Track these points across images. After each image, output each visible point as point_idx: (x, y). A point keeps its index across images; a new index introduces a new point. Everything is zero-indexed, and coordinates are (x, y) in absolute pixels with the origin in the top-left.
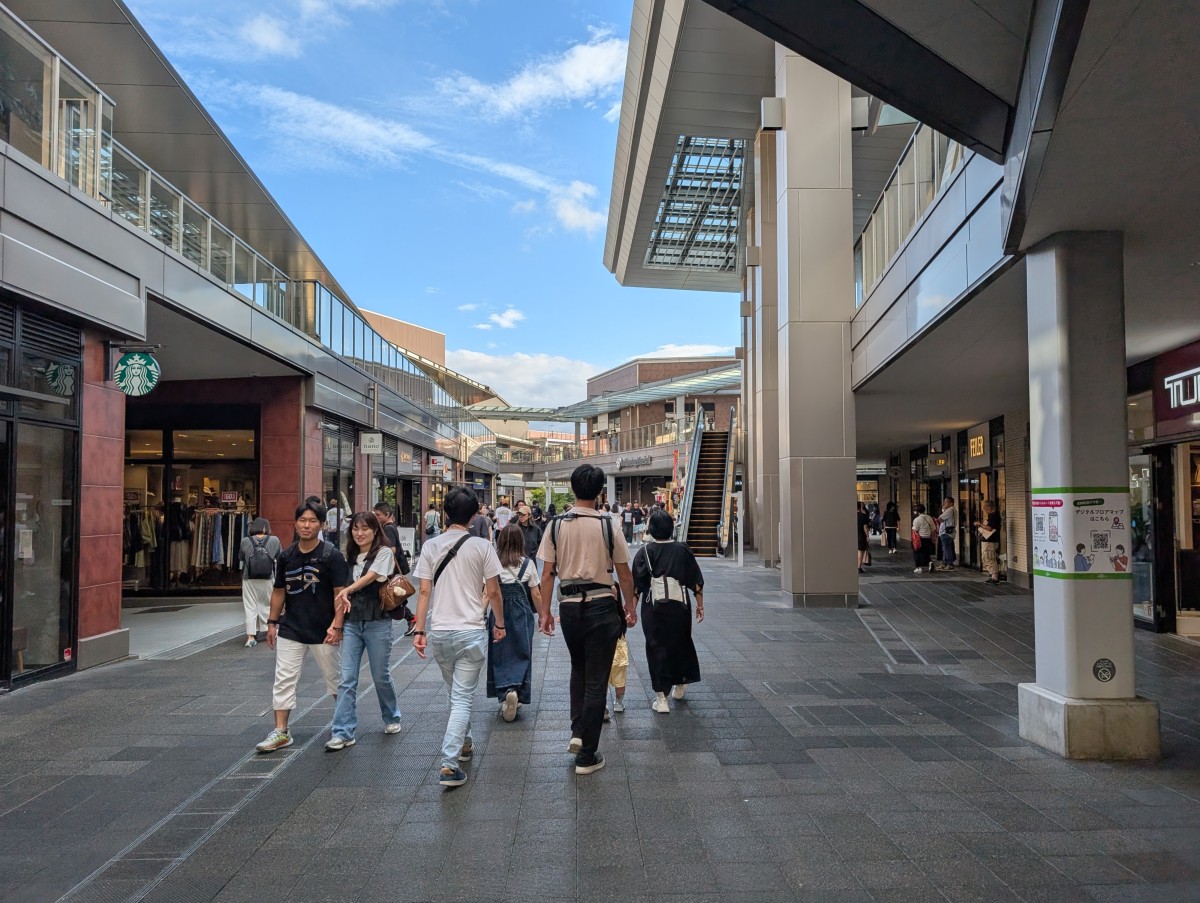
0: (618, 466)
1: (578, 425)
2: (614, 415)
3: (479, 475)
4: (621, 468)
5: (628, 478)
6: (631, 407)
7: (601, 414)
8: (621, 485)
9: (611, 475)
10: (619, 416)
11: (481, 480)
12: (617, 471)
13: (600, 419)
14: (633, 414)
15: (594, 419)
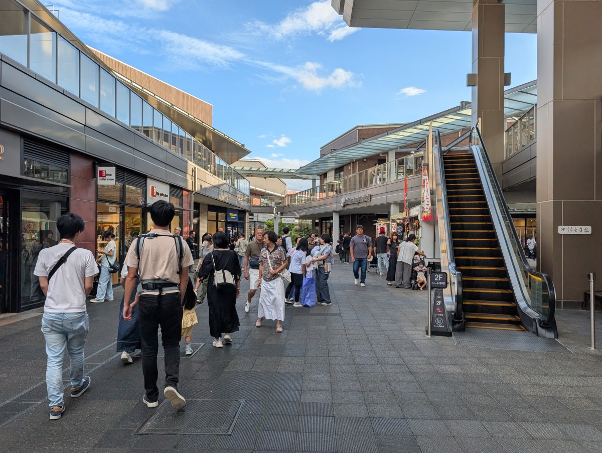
0: (342, 205)
1: (314, 180)
2: (338, 170)
3: (234, 211)
4: (344, 206)
5: (348, 216)
6: (353, 163)
7: (330, 171)
8: (344, 221)
9: (336, 212)
10: (343, 171)
11: (235, 215)
12: (340, 208)
13: (328, 175)
14: (353, 168)
15: (324, 175)
